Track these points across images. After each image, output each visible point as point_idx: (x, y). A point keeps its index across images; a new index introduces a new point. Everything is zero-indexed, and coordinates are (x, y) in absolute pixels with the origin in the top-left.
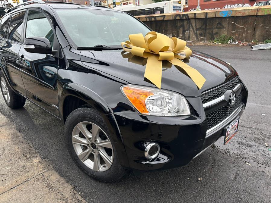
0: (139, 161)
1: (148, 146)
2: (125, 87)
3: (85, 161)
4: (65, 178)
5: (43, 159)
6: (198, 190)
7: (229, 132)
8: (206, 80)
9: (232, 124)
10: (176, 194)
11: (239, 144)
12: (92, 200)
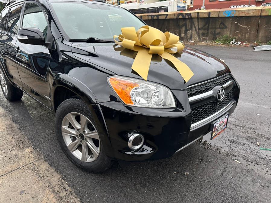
0: (123, 151)
1: (132, 136)
2: (111, 78)
3: (74, 152)
4: (54, 168)
5: (35, 149)
6: (183, 184)
7: (216, 128)
8: (194, 74)
9: (220, 120)
10: (161, 187)
11: (231, 142)
12: (78, 189)
